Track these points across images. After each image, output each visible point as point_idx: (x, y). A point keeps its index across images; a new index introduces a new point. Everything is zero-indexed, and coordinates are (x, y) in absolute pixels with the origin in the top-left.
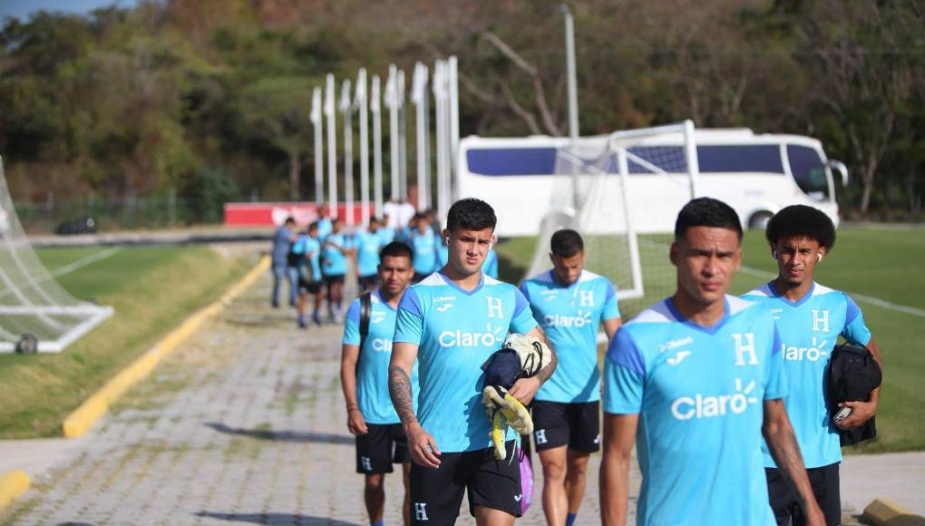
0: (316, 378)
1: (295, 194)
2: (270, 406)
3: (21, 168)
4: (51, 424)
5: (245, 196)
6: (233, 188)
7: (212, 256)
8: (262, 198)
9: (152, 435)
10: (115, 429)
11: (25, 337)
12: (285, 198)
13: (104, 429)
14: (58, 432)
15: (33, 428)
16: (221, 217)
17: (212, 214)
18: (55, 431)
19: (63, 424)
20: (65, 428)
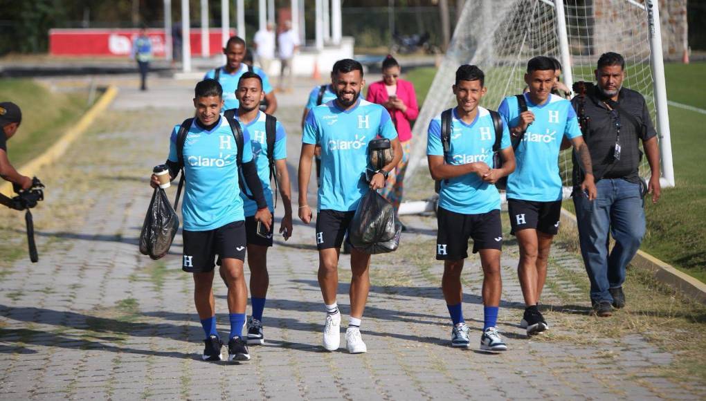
1: (136, 18)
2: (133, 279)
5: (74, 19)
6: (58, 10)
7: (37, 91)
8: (94, 21)
12: (123, 22)
16: (44, 45)
17: (32, 40)
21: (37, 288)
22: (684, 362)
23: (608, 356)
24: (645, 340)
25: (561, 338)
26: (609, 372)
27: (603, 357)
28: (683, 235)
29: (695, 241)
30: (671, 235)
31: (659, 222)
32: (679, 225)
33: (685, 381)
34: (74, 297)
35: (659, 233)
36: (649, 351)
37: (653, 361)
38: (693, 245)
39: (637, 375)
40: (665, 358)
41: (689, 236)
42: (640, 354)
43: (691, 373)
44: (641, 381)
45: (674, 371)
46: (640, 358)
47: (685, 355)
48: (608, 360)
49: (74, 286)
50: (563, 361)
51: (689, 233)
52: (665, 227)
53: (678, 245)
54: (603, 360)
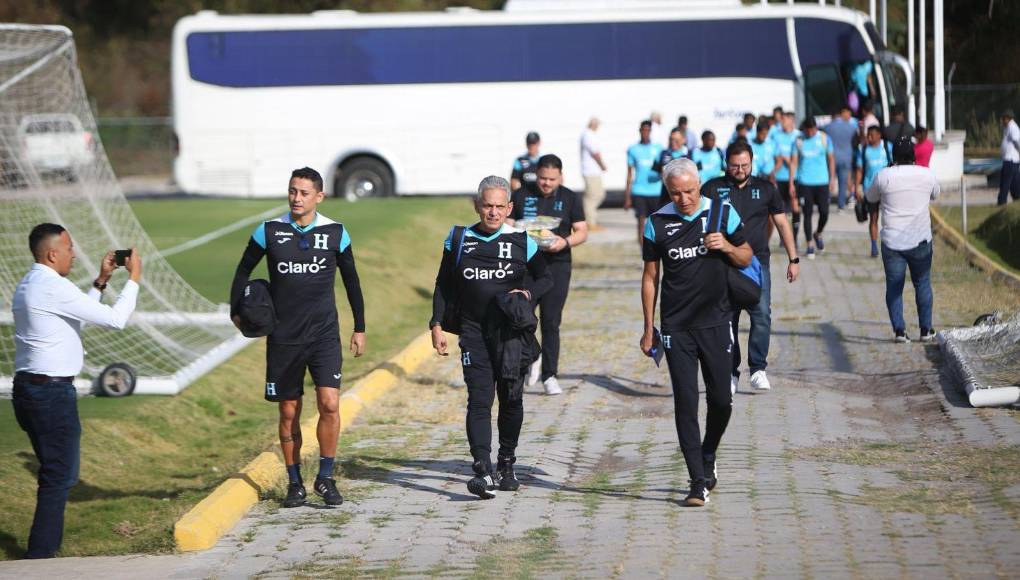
0: (644, 448)
3: (117, 46)
4: (152, 527)
9: (336, 547)
10: (271, 535)
11: (113, 368)
13: (250, 537)
14: (163, 542)
15: (121, 535)
18: (160, 540)
19: (173, 527)
20: (177, 534)
21: (414, 509)
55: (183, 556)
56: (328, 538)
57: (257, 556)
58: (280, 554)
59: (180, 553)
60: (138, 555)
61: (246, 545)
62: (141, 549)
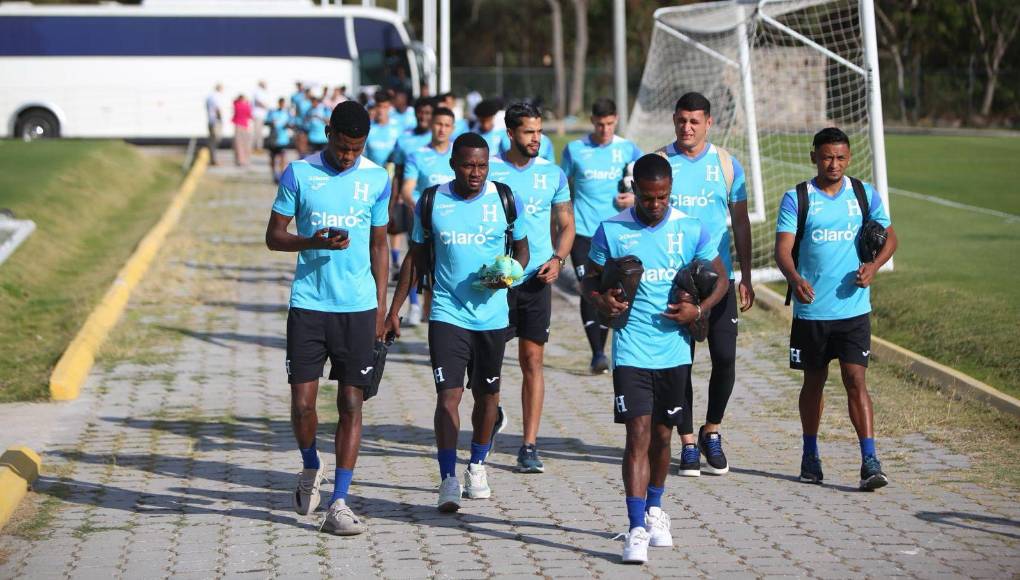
10: (119, 389)
13: (104, 391)
14: (41, 393)
18: (39, 392)
19: (49, 382)
20: (52, 388)
21: (220, 371)
22: (985, 465)
23: (897, 458)
24: (927, 439)
25: (836, 437)
26: (908, 475)
27: (893, 459)
28: (917, 324)
29: (933, 331)
30: (903, 323)
31: (885, 309)
32: (909, 313)
33: (997, 487)
34: (266, 382)
35: (886, 321)
36: (940, 452)
37: (949, 463)
38: (933, 335)
39: (942, 479)
40: (960, 461)
41: (925, 325)
42: (932, 456)
43: (998, 477)
44: (949, 486)
45: (979, 475)
46: (933, 461)
47: (984, 458)
48: (901, 462)
49: (260, 370)
50: (850, 463)
51: (924, 322)
52: (893, 314)
53: (913, 335)
54: (893, 462)
55: (60, 404)
56: (165, 392)
57: (117, 405)
58: (134, 404)
59: (56, 402)
60: (22, 403)
61: (103, 396)
62: (24, 398)
